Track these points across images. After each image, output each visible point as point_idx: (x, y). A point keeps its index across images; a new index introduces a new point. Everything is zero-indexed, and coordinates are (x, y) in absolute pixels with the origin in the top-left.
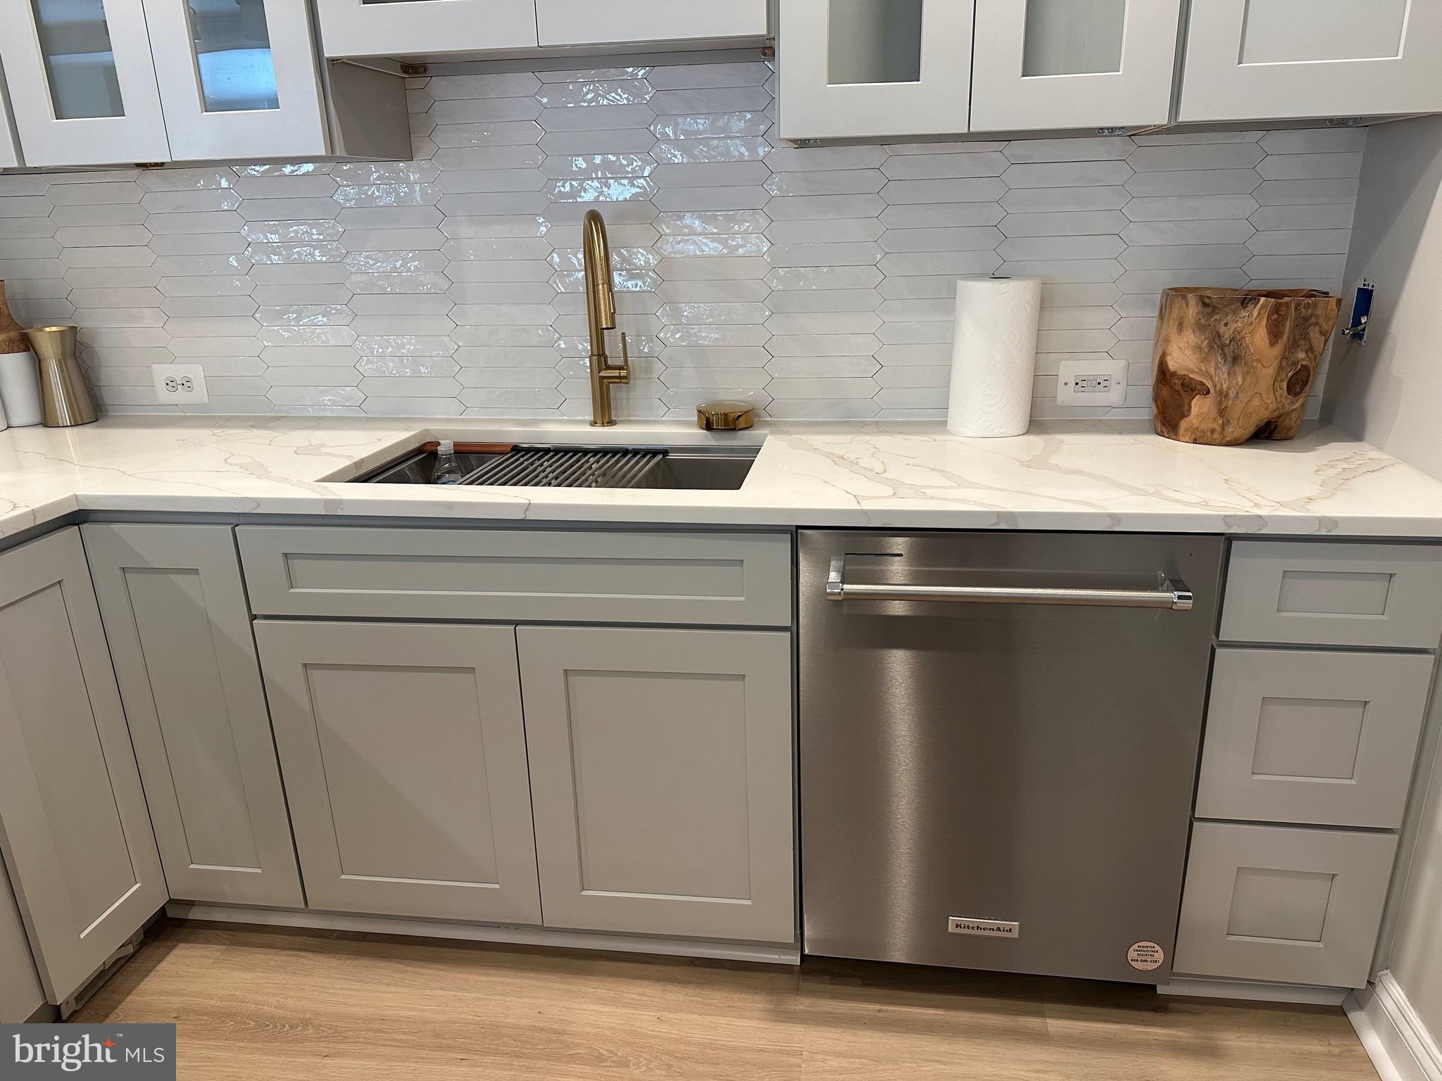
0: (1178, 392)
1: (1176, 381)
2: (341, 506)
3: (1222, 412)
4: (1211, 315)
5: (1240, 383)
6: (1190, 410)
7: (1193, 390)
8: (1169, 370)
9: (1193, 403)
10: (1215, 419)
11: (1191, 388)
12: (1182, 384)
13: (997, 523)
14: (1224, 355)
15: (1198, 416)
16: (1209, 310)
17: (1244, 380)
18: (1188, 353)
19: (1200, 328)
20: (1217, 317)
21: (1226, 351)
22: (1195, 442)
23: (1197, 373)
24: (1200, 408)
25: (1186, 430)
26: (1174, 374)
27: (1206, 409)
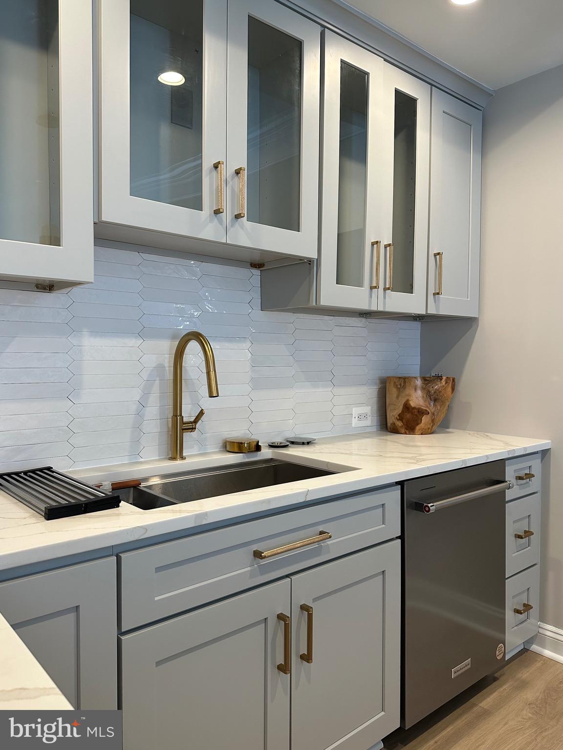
0: (416, 415)
1: (416, 411)
2: (206, 517)
3: (433, 421)
4: (427, 384)
5: (439, 408)
6: (421, 422)
7: (423, 413)
8: (411, 407)
9: (423, 418)
10: (431, 424)
11: (421, 412)
12: (418, 412)
13: (462, 465)
14: (431, 399)
15: (424, 424)
16: (426, 382)
17: (440, 407)
18: (420, 399)
19: (423, 389)
20: (429, 385)
21: (432, 397)
22: (422, 434)
23: (424, 407)
24: (425, 420)
25: (419, 430)
26: (414, 408)
27: (427, 420)
